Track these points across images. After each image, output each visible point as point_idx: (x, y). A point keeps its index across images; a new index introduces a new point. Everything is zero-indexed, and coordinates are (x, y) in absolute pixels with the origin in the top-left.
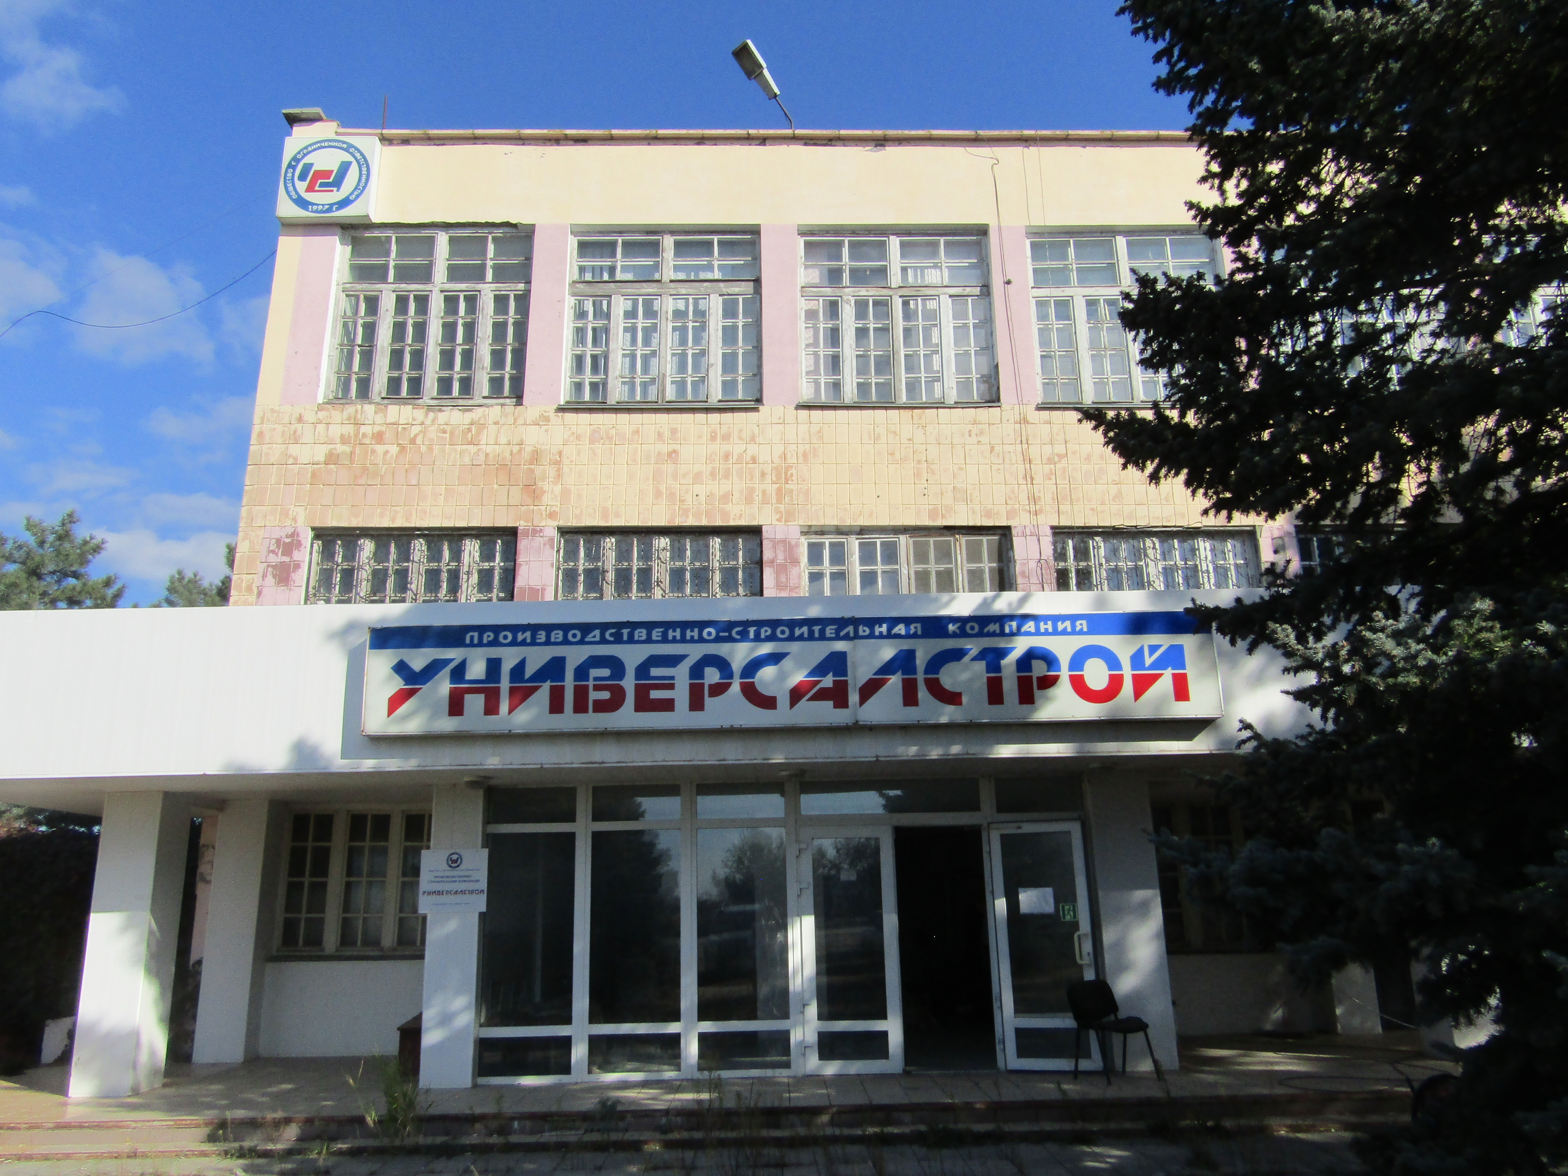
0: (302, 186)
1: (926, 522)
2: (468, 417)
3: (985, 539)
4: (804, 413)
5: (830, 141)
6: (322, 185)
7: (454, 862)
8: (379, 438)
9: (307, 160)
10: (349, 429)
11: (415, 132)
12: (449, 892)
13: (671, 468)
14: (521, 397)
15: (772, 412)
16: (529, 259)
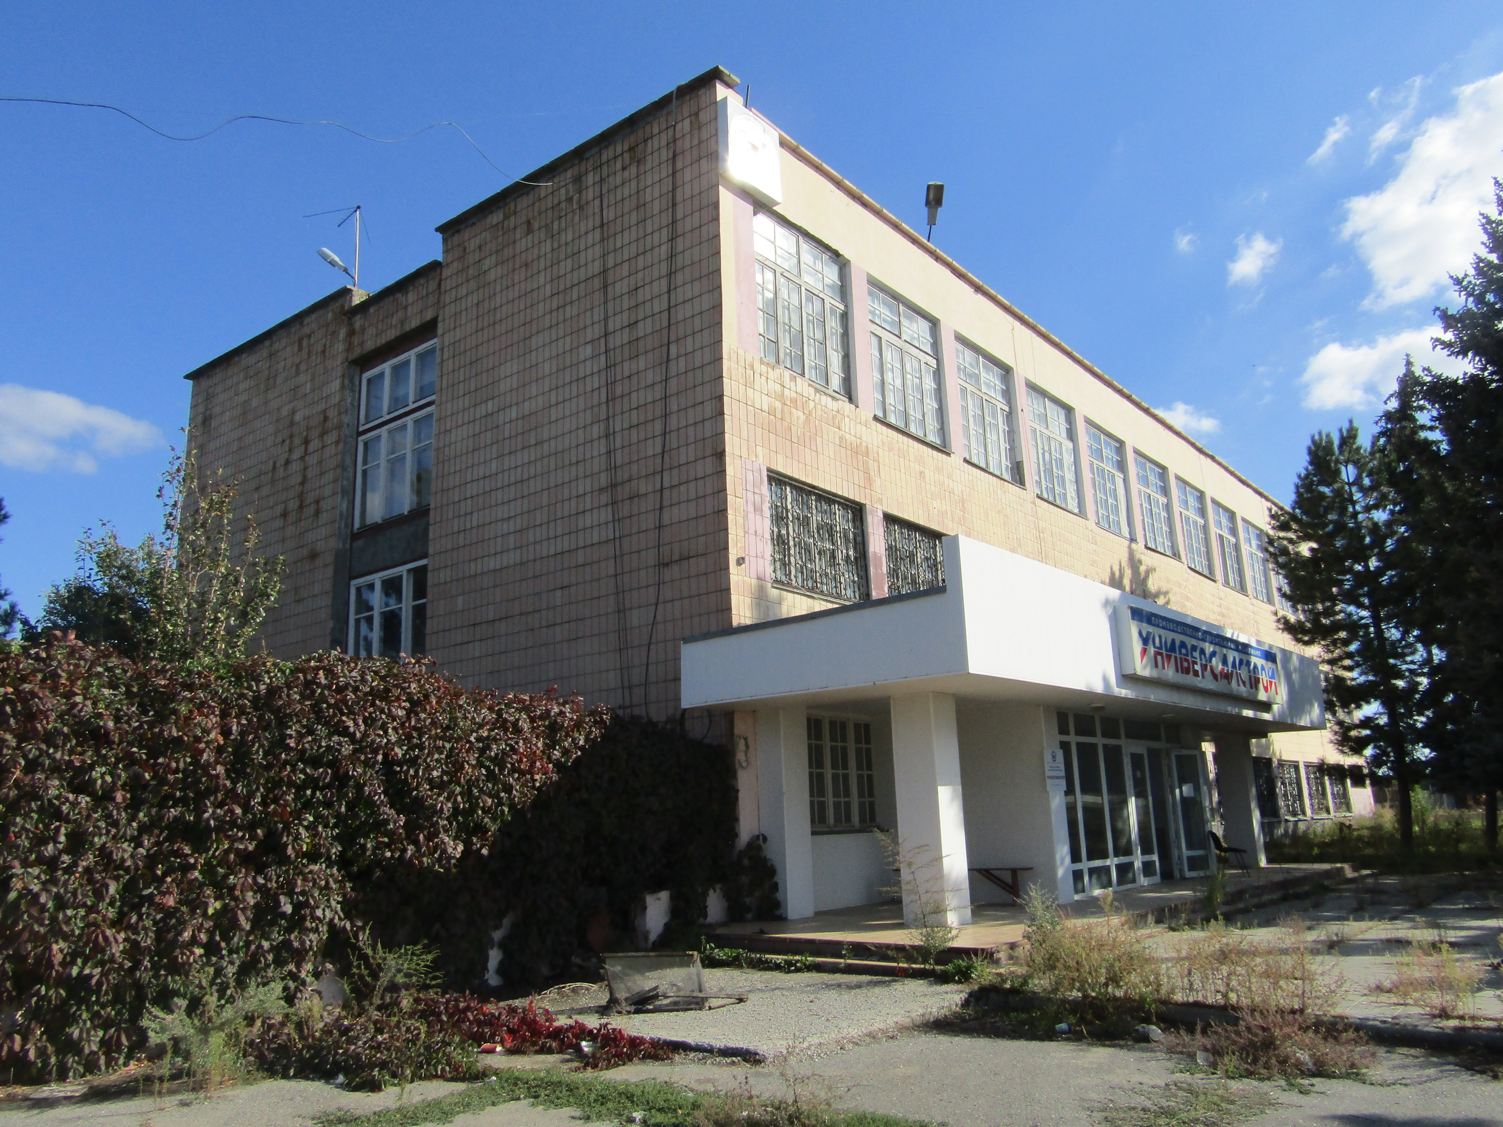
2: (832, 405)
4: (966, 464)
7: (1054, 757)
8: (795, 403)
10: (778, 388)
12: (1054, 777)
13: (923, 484)
14: (851, 400)
15: (955, 459)
16: (842, 286)
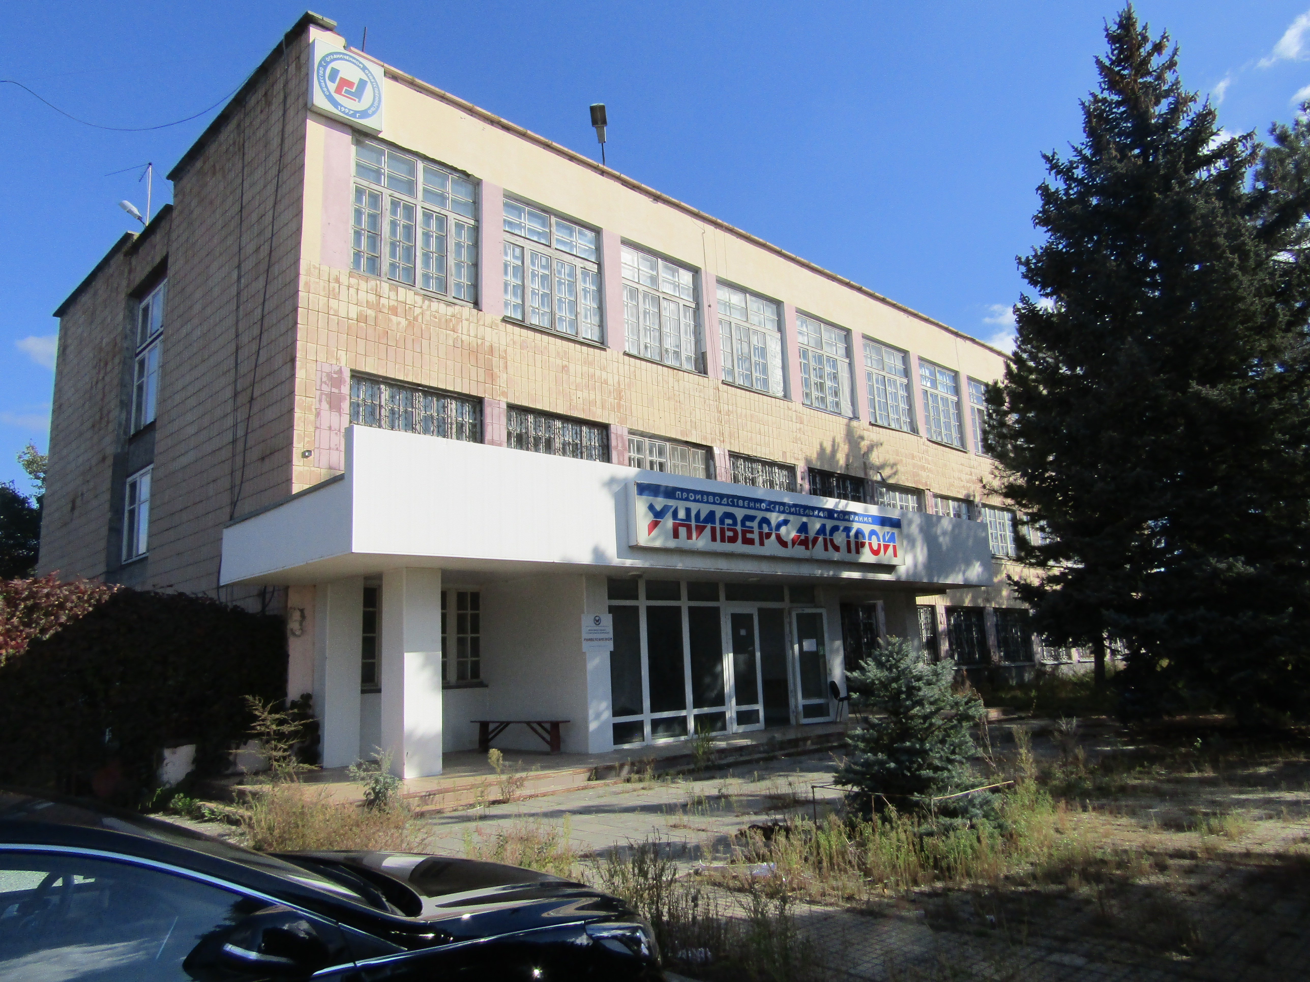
0: (332, 87)
1: (679, 437)
2: (450, 310)
3: (700, 451)
4: (627, 358)
5: (634, 187)
6: (347, 91)
7: (597, 621)
8: (394, 310)
9: (335, 65)
10: (372, 298)
11: (406, 75)
12: (596, 639)
13: (565, 377)
14: (476, 304)
15: (613, 353)
16: (474, 202)
